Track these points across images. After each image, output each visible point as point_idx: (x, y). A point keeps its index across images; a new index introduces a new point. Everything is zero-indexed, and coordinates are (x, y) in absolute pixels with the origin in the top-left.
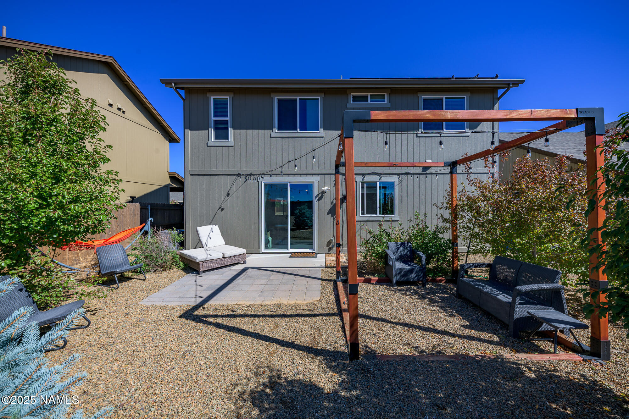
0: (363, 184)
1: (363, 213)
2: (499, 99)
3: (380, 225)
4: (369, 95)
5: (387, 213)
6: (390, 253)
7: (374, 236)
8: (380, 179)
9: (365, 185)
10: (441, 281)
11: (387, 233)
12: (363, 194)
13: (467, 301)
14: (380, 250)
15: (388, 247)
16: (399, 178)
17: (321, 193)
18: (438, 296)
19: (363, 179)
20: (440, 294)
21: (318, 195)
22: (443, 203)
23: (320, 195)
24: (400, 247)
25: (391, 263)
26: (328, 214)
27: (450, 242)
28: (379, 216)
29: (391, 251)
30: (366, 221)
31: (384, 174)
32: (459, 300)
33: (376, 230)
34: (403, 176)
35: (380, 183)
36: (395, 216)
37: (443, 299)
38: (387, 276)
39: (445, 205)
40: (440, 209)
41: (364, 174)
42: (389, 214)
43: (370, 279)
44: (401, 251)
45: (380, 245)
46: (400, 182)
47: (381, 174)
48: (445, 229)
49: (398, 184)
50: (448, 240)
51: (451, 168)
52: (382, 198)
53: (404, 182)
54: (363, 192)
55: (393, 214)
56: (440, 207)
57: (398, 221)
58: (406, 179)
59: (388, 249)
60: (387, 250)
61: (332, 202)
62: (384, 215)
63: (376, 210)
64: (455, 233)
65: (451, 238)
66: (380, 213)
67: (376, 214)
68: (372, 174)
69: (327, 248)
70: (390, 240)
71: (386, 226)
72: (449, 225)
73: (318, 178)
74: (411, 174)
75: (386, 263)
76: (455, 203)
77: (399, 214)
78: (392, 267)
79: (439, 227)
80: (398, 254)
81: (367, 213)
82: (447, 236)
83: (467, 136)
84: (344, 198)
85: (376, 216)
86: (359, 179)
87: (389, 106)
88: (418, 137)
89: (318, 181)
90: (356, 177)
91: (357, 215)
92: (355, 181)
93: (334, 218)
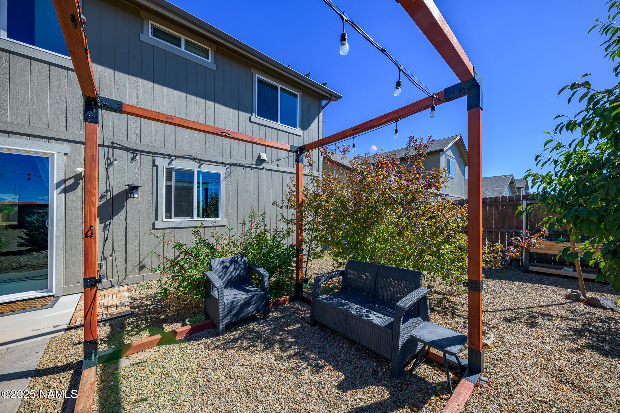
0: (169, 172)
1: (169, 216)
2: (323, 107)
3: (197, 233)
4: (183, 38)
5: (208, 216)
6: (213, 277)
7: (186, 252)
8: (199, 167)
9: (174, 173)
10: (284, 302)
11: (208, 245)
12: (169, 188)
13: (324, 327)
14: (196, 274)
15: (211, 266)
16: (227, 170)
18: (289, 332)
19: (170, 163)
20: (289, 326)
22: (283, 201)
24: (230, 265)
25: (215, 293)
27: (293, 248)
28: (196, 220)
29: (216, 272)
30: (175, 228)
31: (205, 161)
32: (314, 328)
33: (190, 241)
34: (232, 167)
35: (199, 173)
36: (222, 220)
37: (295, 334)
38: (207, 316)
39: (285, 204)
40: (281, 208)
41: (172, 156)
42: (212, 217)
43: (175, 333)
44: (231, 272)
45: (196, 265)
46: (228, 175)
47: (201, 160)
48: (289, 232)
49: (226, 177)
50: (291, 246)
51: (297, 155)
52: (201, 195)
53: (234, 175)
54: (169, 184)
55: (218, 217)
56: (281, 206)
57: (224, 226)
58: (236, 171)
59: (211, 270)
60: (208, 273)
61: (103, 196)
62: (202, 219)
63: (192, 211)
64: (300, 238)
65: (295, 243)
66: (198, 216)
67: (192, 217)
68: (186, 158)
70: (213, 255)
71: (207, 235)
72: (294, 228)
73: (63, 147)
74: (243, 166)
75: (207, 295)
76: (300, 200)
77: (226, 217)
78: (217, 301)
79: (279, 230)
80: (227, 278)
81: (176, 216)
82: (291, 240)
83: (300, 136)
84: (133, 189)
85: (192, 219)
86: (163, 163)
87: (214, 67)
88: (250, 121)
89: (66, 154)
90: (156, 158)
91: (157, 220)
92: (154, 164)
93: (106, 226)
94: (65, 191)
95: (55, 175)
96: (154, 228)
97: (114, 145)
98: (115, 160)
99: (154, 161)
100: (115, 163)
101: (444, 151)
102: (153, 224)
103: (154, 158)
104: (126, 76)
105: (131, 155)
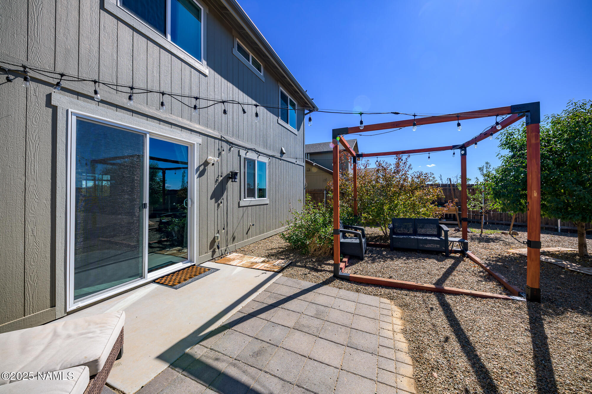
0: (245, 160)
1: (245, 196)
4: (251, 54)
5: (261, 197)
8: (258, 157)
9: (246, 162)
16: (269, 160)
17: (203, 164)
21: (200, 166)
23: (202, 168)
26: (211, 199)
28: (256, 200)
30: (247, 206)
35: (258, 162)
36: (267, 199)
41: (247, 148)
46: (269, 164)
47: (259, 152)
49: (268, 166)
53: (271, 164)
57: (268, 204)
58: (272, 161)
61: (217, 180)
62: (259, 199)
63: (255, 193)
66: (257, 196)
67: (255, 197)
68: (253, 151)
69: (210, 253)
77: (269, 197)
81: (248, 196)
83: (296, 135)
85: (254, 199)
86: (243, 153)
87: (263, 79)
88: (278, 123)
89: (200, 144)
90: (240, 150)
91: (240, 200)
92: (239, 154)
93: (219, 205)
94: (200, 175)
95: (195, 162)
96: (239, 207)
97: (223, 138)
98: (223, 151)
99: (239, 152)
100: (222, 153)
102: (239, 203)
103: (239, 149)
105: (229, 147)
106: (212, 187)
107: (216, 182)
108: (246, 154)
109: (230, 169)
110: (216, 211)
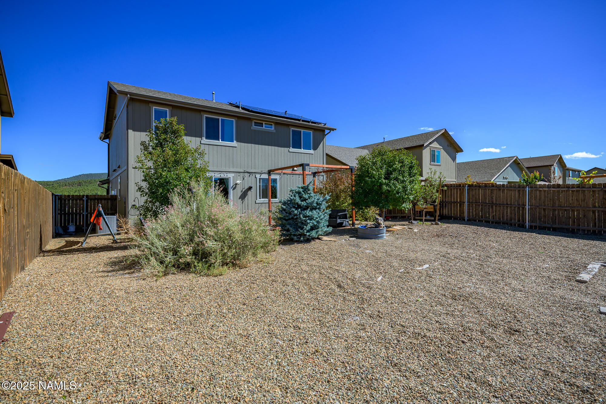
0: (260, 179)
1: (260, 198)
2: (326, 136)
4: (264, 123)
12: (260, 186)
16: (280, 177)
17: (235, 184)
21: (233, 186)
26: (239, 199)
30: (262, 203)
34: (282, 175)
41: (261, 173)
42: (275, 199)
49: (280, 180)
53: (283, 179)
55: (277, 198)
58: (283, 177)
61: (242, 191)
62: (271, 199)
63: (267, 196)
68: (265, 173)
73: (233, 175)
74: (286, 174)
76: (315, 191)
81: (262, 198)
83: (313, 154)
84: (250, 188)
85: (267, 199)
86: (258, 176)
87: (274, 131)
88: (289, 151)
89: (233, 177)
90: (256, 174)
92: (256, 177)
93: (243, 202)
94: (233, 190)
95: (231, 184)
96: (256, 203)
97: (245, 171)
99: (255, 176)
100: (245, 178)
101: (424, 146)
102: (256, 201)
104: (247, 144)
105: (249, 175)
106: (240, 194)
107: (241, 192)
108: (260, 176)
109: (250, 185)
110: (242, 204)
